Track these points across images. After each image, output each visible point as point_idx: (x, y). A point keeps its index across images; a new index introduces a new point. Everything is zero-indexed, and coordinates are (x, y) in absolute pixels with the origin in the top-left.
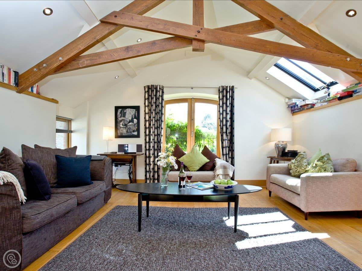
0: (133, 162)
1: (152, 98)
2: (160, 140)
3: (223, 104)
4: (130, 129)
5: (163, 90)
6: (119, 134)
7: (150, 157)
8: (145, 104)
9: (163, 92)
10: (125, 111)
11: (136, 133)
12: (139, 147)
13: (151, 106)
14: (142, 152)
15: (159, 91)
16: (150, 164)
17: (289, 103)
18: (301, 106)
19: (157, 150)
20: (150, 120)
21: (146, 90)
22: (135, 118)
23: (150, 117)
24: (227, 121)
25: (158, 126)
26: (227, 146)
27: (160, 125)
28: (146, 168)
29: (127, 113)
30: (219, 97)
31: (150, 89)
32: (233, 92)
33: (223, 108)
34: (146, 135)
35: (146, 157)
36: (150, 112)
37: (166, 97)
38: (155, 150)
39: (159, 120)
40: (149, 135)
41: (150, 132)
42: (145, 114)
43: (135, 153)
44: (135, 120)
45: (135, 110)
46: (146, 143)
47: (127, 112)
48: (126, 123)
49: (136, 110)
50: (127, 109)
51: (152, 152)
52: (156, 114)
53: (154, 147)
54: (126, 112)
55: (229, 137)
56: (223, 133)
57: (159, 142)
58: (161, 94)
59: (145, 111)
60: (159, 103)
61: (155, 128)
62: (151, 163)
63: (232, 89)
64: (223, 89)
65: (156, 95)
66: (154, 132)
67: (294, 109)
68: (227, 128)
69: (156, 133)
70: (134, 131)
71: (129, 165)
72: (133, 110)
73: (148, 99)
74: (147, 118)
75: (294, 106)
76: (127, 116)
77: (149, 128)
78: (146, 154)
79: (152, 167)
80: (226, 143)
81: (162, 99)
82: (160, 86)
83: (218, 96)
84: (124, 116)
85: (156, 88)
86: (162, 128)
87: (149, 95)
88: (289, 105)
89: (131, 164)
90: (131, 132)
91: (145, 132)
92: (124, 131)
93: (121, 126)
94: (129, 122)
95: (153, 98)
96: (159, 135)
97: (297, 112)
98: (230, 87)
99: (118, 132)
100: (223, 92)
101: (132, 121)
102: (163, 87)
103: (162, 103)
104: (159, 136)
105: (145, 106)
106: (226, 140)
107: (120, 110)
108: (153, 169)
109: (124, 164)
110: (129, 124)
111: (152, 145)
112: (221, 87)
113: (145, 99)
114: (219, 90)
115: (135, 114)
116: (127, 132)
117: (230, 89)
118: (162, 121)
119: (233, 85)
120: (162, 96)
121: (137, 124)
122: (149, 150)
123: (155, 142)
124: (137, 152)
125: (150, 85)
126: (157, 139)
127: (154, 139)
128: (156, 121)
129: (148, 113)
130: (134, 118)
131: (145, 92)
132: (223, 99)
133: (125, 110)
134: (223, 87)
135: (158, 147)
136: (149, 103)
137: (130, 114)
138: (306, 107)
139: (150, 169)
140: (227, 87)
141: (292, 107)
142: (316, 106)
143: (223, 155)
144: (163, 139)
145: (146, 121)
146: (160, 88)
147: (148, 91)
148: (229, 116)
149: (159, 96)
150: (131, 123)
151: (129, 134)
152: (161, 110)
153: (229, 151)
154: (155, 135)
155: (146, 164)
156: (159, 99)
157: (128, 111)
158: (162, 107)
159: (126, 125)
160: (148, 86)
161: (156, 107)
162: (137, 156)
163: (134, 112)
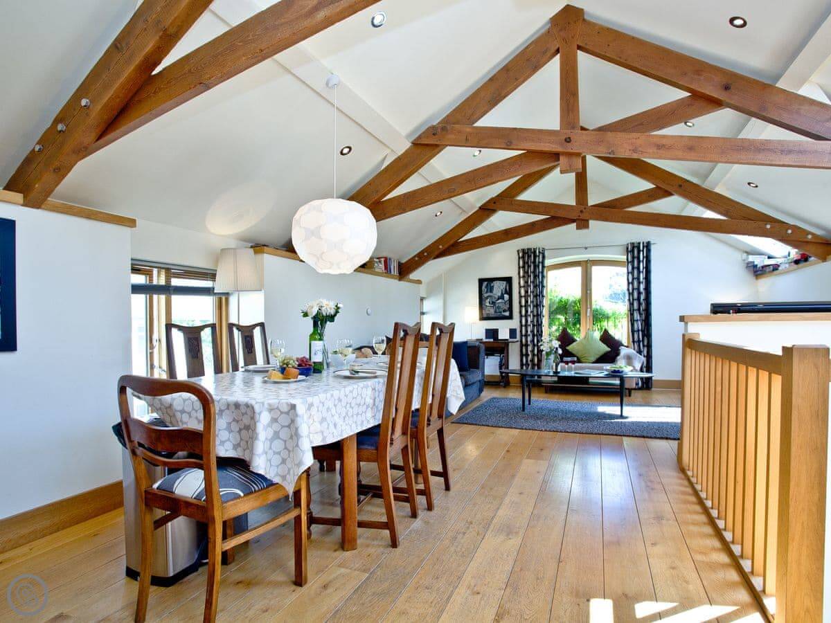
0: (506, 351)
1: (529, 266)
2: (542, 322)
3: (633, 268)
4: (499, 307)
5: (543, 254)
6: (485, 316)
7: (527, 345)
8: (519, 274)
9: (544, 257)
11: (507, 314)
12: (513, 333)
13: (528, 276)
14: (516, 338)
15: (539, 256)
16: (527, 355)
19: (537, 335)
20: (526, 296)
21: (521, 255)
22: (506, 293)
23: (526, 292)
25: (539, 303)
27: (541, 302)
28: (522, 360)
30: (628, 258)
31: (526, 253)
32: (649, 251)
33: (633, 275)
34: (521, 316)
35: (522, 345)
36: (527, 285)
37: (548, 262)
38: (534, 336)
39: (539, 295)
40: (526, 316)
41: (527, 311)
42: (520, 287)
43: (507, 340)
44: (506, 297)
46: (521, 326)
48: (494, 300)
51: (529, 339)
52: (535, 287)
53: (533, 331)
55: (643, 316)
57: (539, 325)
58: (541, 260)
59: (519, 283)
60: (539, 271)
61: (534, 306)
62: (529, 353)
63: (648, 246)
64: (633, 247)
65: (534, 262)
66: (532, 312)
68: (640, 304)
69: (535, 313)
71: (500, 356)
73: (524, 267)
74: (523, 293)
76: (495, 291)
77: (525, 306)
78: (521, 341)
79: (530, 358)
81: (543, 267)
82: (539, 249)
84: (491, 291)
85: (535, 252)
86: (543, 306)
87: (524, 263)
88: (747, 264)
89: (502, 355)
90: (501, 312)
91: (520, 312)
92: (492, 311)
93: (488, 304)
94: (498, 299)
95: (531, 266)
96: (539, 315)
98: (643, 243)
99: (484, 312)
100: (633, 251)
101: (502, 297)
102: (544, 249)
103: (542, 272)
104: (539, 317)
105: (520, 277)
107: (485, 284)
109: (493, 355)
111: (529, 329)
112: (629, 245)
113: (519, 268)
114: (627, 249)
116: (495, 312)
117: (643, 247)
118: (543, 296)
119: (649, 240)
120: (543, 263)
122: (526, 335)
123: (534, 326)
124: (510, 337)
125: (526, 247)
126: (537, 321)
127: (532, 322)
128: (536, 296)
129: (524, 287)
131: (519, 258)
132: (633, 262)
134: (633, 244)
135: (538, 331)
136: (525, 272)
139: (527, 360)
140: (639, 243)
144: (545, 321)
145: (520, 297)
146: (539, 252)
147: (523, 257)
149: (539, 262)
152: (542, 282)
153: (643, 335)
154: (534, 316)
155: (522, 355)
156: (538, 266)
158: (543, 277)
160: (523, 250)
161: (535, 277)
162: (510, 344)
163: (504, 286)
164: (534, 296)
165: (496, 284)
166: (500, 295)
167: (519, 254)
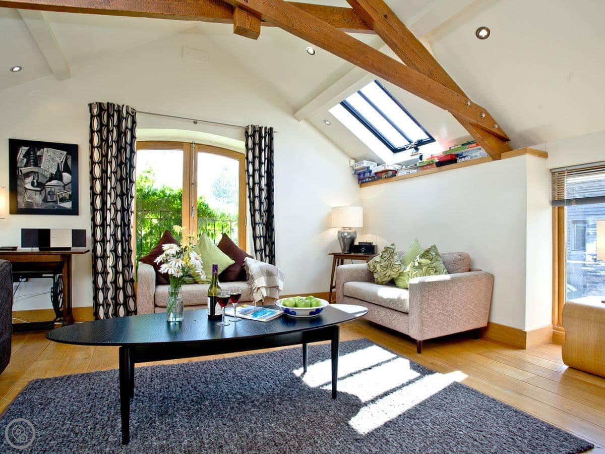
0: (65, 270)
1: (109, 132)
2: (129, 220)
3: (254, 157)
4: (51, 194)
5: (133, 117)
6: (21, 206)
7: (104, 257)
8: (91, 141)
9: (134, 122)
10: (38, 153)
11: (68, 205)
12: (78, 236)
13: (108, 147)
14: (85, 246)
15: (126, 119)
16: (105, 273)
17: (357, 168)
18: (376, 173)
19: (122, 241)
20: (104, 178)
21: (95, 111)
22: (67, 169)
23: (104, 171)
24: (261, 190)
25: (125, 192)
26: (262, 235)
27: (129, 190)
28: (95, 282)
29: (44, 158)
30: (247, 145)
31: (105, 110)
32: (271, 139)
33: (254, 166)
34: (94, 210)
35: (95, 258)
36: (105, 160)
37: (142, 133)
38: (116, 242)
39: (127, 180)
40: (103, 210)
41: (104, 203)
42: (93, 163)
43: (69, 249)
44: (67, 177)
45: (65, 153)
46: (94, 226)
47: (44, 155)
48: (41, 180)
49: (68, 154)
50: (45, 149)
51: (109, 247)
52: (119, 165)
53: (114, 235)
54: (41, 157)
55: (265, 218)
56: (255, 210)
57: (126, 225)
58: (129, 126)
59: (91, 157)
60: (126, 143)
61: (117, 196)
62: (110, 270)
63: (270, 132)
64: (255, 132)
65: (119, 126)
66: (114, 204)
67: (364, 178)
68: (261, 203)
69: (119, 206)
70: (63, 200)
71: (54, 277)
72: (62, 152)
73: (100, 131)
74: (97, 172)
75: (364, 173)
76: (43, 166)
77: (102, 194)
78: (94, 250)
79: (110, 278)
80: (260, 230)
81: (133, 137)
82: (127, 107)
83: (244, 143)
84: (37, 165)
85: (119, 112)
86: (132, 197)
87: (101, 124)
88: (356, 170)
89: (58, 275)
90: (56, 202)
91: (93, 203)
92: (36, 199)
93: (28, 186)
94: (51, 179)
95: (112, 131)
96: (125, 210)
97: (369, 181)
98: (265, 128)
99: (19, 200)
100: (253, 136)
101: (58, 176)
102: (134, 111)
103: (131, 145)
104: (125, 213)
105: (92, 147)
106: (259, 223)
107: (24, 150)
108: (115, 282)
109: (39, 276)
110: (49, 183)
111: (109, 231)
112: (250, 127)
113: (92, 132)
114: (247, 132)
115: (66, 163)
116: (45, 200)
117: (265, 132)
118: (132, 181)
119: (272, 126)
120: (132, 130)
121: (70, 184)
122: (103, 241)
123: (116, 226)
124: (73, 246)
125: (104, 101)
126: (123, 219)
127: (114, 220)
128: (120, 180)
129: (100, 163)
130: (64, 172)
131: (92, 117)
132: (253, 149)
133: (39, 150)
134: (253, 127)
135: (123, 235)
136: (102, 140)
137: (51, 161)
138: (384, 176)
139: (105, 282)
140: (261, 128)
141: (359, 174)
142: (399, 174)
143: (256, 251)
145: (93, 179)
146: (127, 113)
147: (99, 115)
148: (264, 181)
149: (127, 128)
150: (54, 182)
151: (50, 205)
152: (131, 160)
153: (265, 243)
154: (116, 211)
155: (95, 273)
156: (125, 135)
157: (46, 153)
158: (133, 152)
159: (41, 185)
160: (100, 105)
161: (119, 150)
162: (73, 256)
163: (63, 158)
164: (117, 180)
165: (47, 154)
166: (54, 171)
167: (91, 110)
